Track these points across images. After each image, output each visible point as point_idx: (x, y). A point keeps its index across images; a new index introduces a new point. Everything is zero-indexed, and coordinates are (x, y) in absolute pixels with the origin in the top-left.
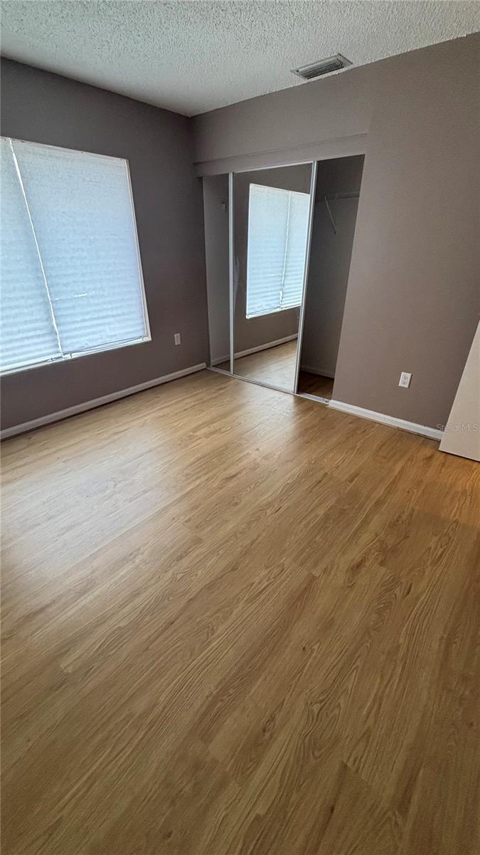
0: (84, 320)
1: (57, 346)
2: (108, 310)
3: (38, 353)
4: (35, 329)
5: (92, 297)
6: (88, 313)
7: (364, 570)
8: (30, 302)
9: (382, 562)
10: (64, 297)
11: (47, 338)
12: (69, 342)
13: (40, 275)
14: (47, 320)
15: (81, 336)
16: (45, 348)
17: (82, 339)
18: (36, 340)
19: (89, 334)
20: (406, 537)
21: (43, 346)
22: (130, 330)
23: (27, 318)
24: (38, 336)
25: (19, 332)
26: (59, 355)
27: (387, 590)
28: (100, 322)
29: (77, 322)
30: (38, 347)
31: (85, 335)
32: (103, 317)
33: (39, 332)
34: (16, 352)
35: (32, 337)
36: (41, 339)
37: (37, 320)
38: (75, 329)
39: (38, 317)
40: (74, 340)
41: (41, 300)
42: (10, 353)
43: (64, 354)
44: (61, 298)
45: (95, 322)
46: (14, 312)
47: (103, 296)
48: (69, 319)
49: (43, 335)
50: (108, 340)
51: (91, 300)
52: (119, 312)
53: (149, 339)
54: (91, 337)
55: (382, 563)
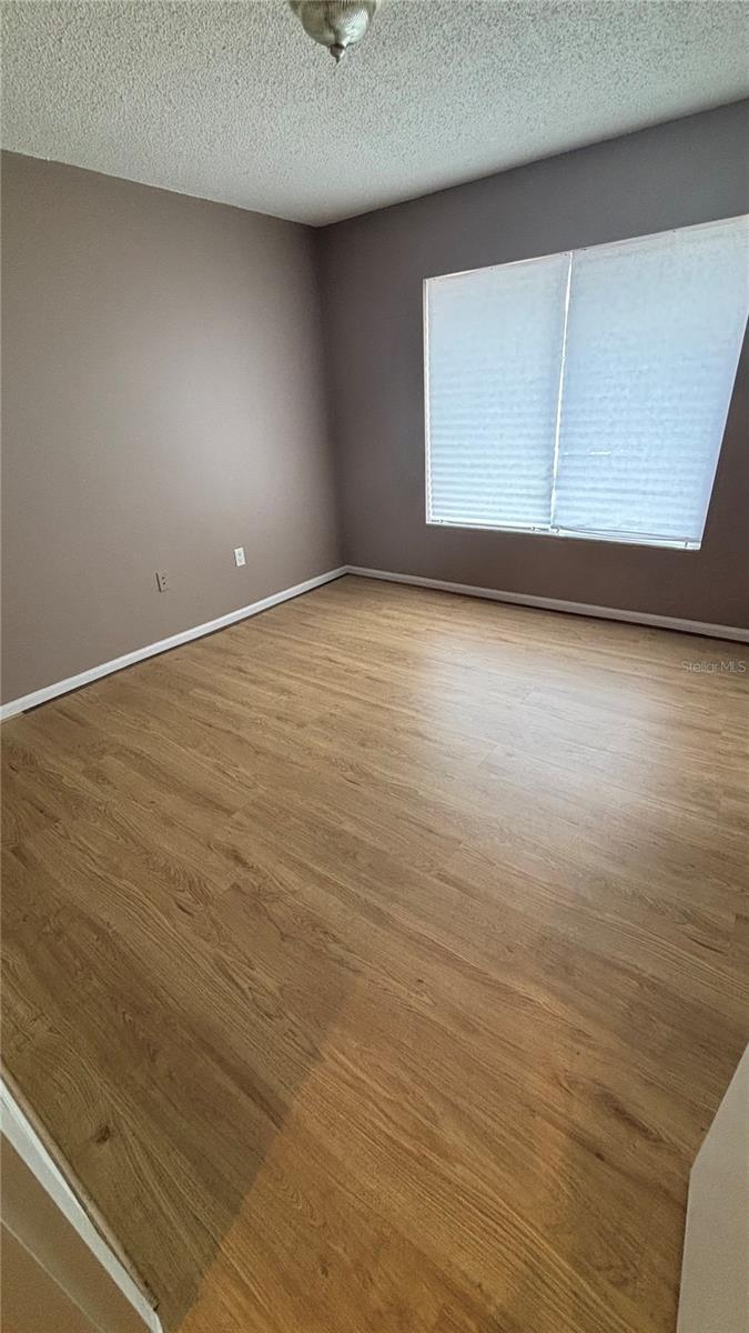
0: (594, 489)
1: (549, 514)
2: (638, 481)
3: (524, 517)
4: (528, 487)
5: (618, 458)
6: (604, 479)
7: (231, 863)
8: (533, 453)
9: (238, 887)
10: (576, 452)
11: (538, 502)
12: (565, 513)
13: (553, 420)
14: (546, 479)
15: (584, 510)
16: (534, 514)
17: (584, 514)
18: (524, 501)
19: (597, 510)
20: (284, 937)
21: (531, 510)
22: (672, 522)
23: (524, 472)
24: (529, 496)
25: (511, 486)
26: (548, 526)
27: (191, 883)
28: (619, 497)
29: (584, 489)
30: (526, 509)
31: (590, 510)
32: (625, 491)
33: (532, 492)
34: (503, 507)
35: (522, 496)
36: (531, 501)
37: (534, 477)
38: (578, 499)
39: (536, 473)
40: (576, 514)
41: (545, 452)
42: (497, 507)
43: (552, 527)
44: (572, 453)
45: (609, 495)
46: (513, 462)
47: (638, 458)
48: (573, 484)
49: (535, 497)
50: (624, 527)
51: (614, 464)
52: (659, 488)
53: (697, 546)
54: (598, 515)
55: (235, 887)
